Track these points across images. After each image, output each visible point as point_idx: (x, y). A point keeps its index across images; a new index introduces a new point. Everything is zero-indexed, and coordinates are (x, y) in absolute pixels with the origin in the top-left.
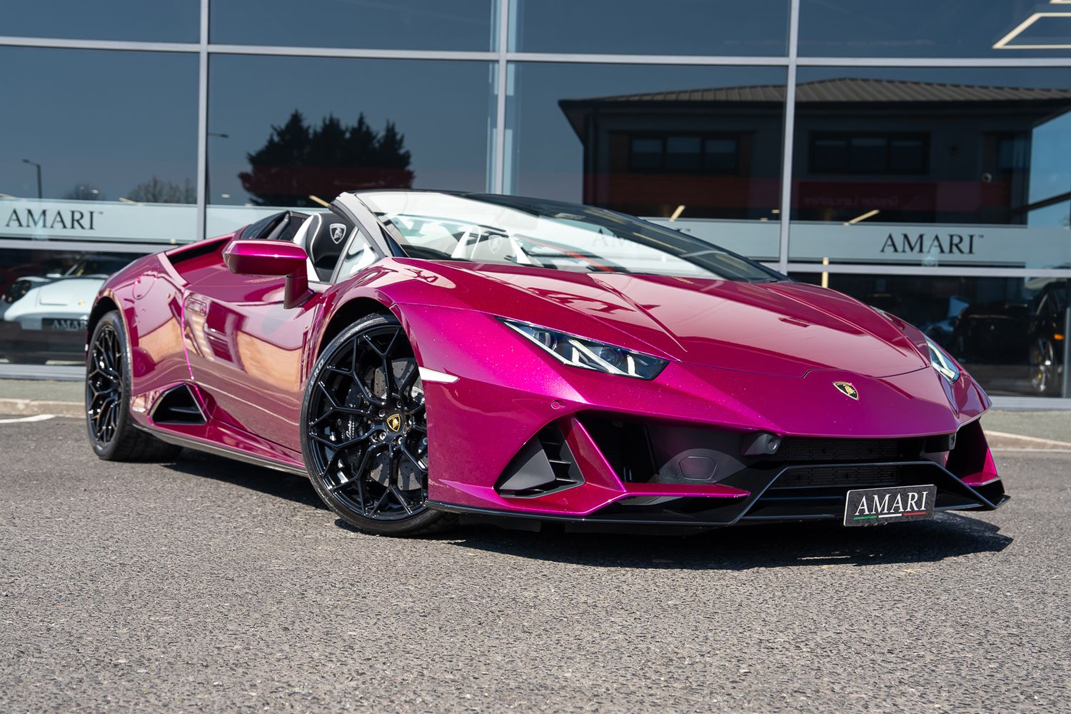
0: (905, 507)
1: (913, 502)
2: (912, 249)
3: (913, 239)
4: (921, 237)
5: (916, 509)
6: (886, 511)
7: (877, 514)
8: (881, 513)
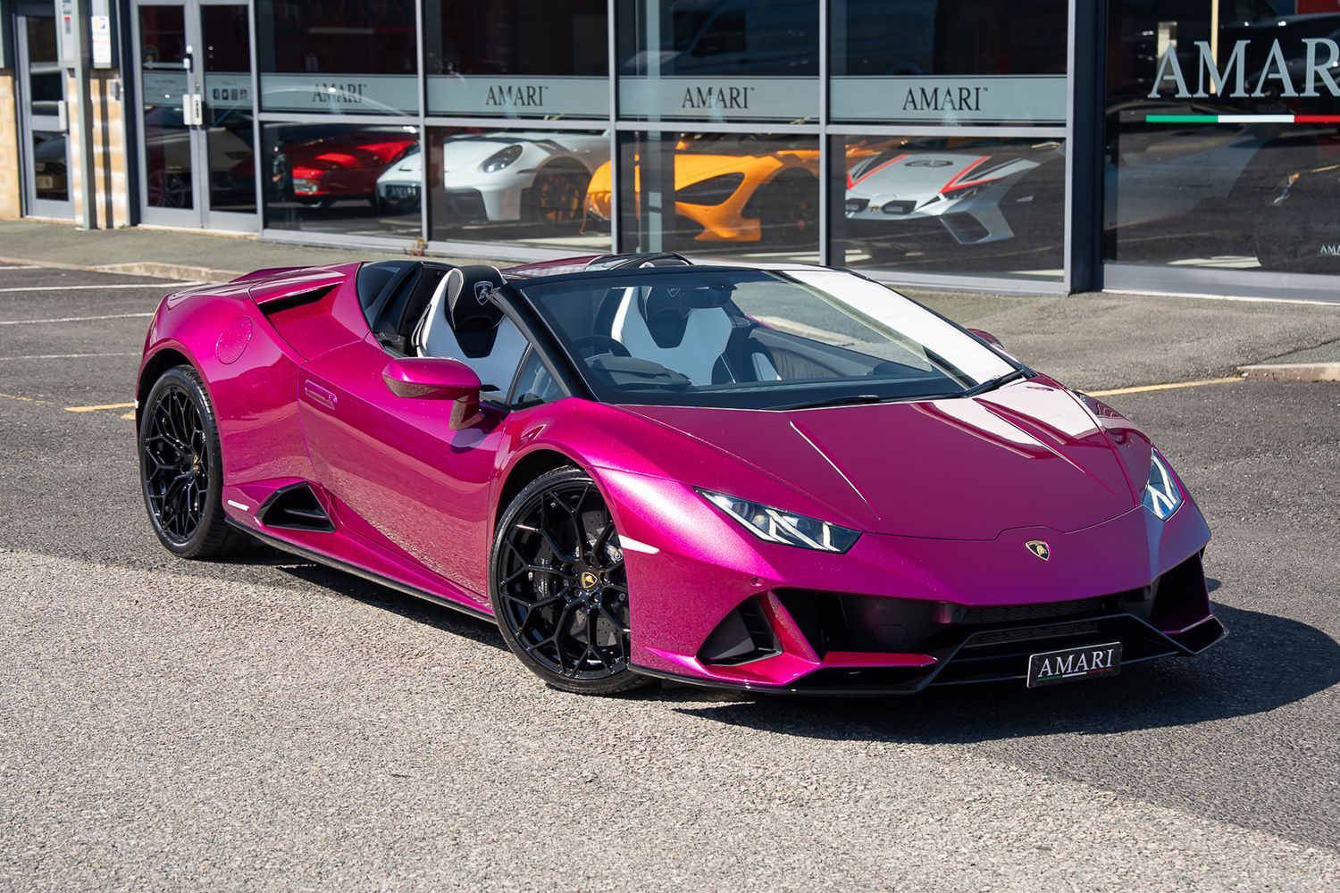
0: (1090, 664)
1: (1098, 660)
2: (928, 105)
3: (929, 94)
4: (936, 90)
5: (1101, 666)
6: (1070, 671)
7: (1061, 674)
8: (1065, 673)
